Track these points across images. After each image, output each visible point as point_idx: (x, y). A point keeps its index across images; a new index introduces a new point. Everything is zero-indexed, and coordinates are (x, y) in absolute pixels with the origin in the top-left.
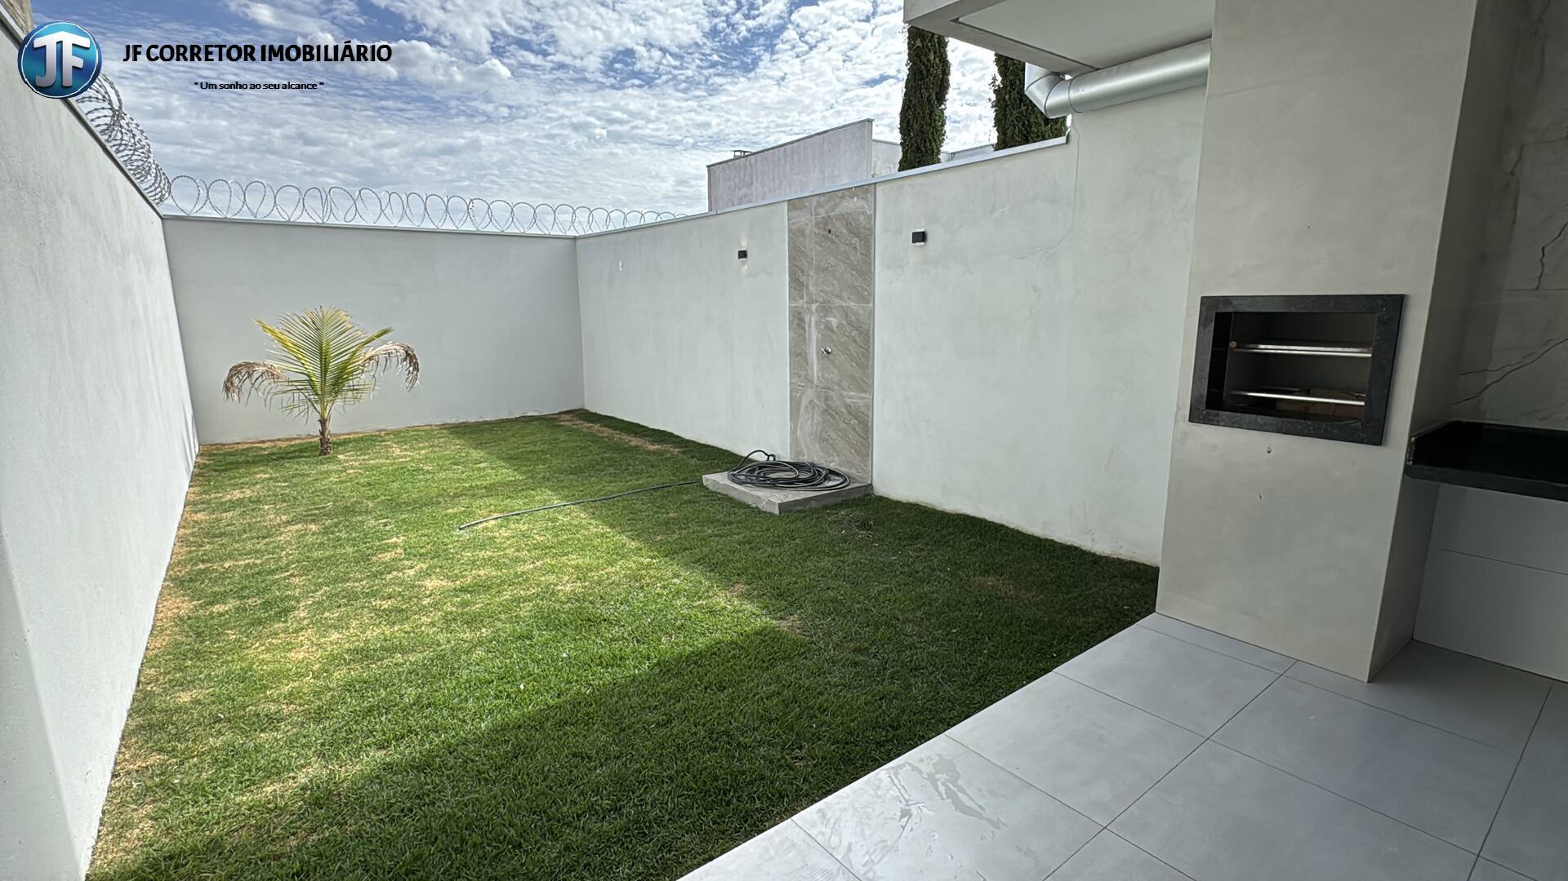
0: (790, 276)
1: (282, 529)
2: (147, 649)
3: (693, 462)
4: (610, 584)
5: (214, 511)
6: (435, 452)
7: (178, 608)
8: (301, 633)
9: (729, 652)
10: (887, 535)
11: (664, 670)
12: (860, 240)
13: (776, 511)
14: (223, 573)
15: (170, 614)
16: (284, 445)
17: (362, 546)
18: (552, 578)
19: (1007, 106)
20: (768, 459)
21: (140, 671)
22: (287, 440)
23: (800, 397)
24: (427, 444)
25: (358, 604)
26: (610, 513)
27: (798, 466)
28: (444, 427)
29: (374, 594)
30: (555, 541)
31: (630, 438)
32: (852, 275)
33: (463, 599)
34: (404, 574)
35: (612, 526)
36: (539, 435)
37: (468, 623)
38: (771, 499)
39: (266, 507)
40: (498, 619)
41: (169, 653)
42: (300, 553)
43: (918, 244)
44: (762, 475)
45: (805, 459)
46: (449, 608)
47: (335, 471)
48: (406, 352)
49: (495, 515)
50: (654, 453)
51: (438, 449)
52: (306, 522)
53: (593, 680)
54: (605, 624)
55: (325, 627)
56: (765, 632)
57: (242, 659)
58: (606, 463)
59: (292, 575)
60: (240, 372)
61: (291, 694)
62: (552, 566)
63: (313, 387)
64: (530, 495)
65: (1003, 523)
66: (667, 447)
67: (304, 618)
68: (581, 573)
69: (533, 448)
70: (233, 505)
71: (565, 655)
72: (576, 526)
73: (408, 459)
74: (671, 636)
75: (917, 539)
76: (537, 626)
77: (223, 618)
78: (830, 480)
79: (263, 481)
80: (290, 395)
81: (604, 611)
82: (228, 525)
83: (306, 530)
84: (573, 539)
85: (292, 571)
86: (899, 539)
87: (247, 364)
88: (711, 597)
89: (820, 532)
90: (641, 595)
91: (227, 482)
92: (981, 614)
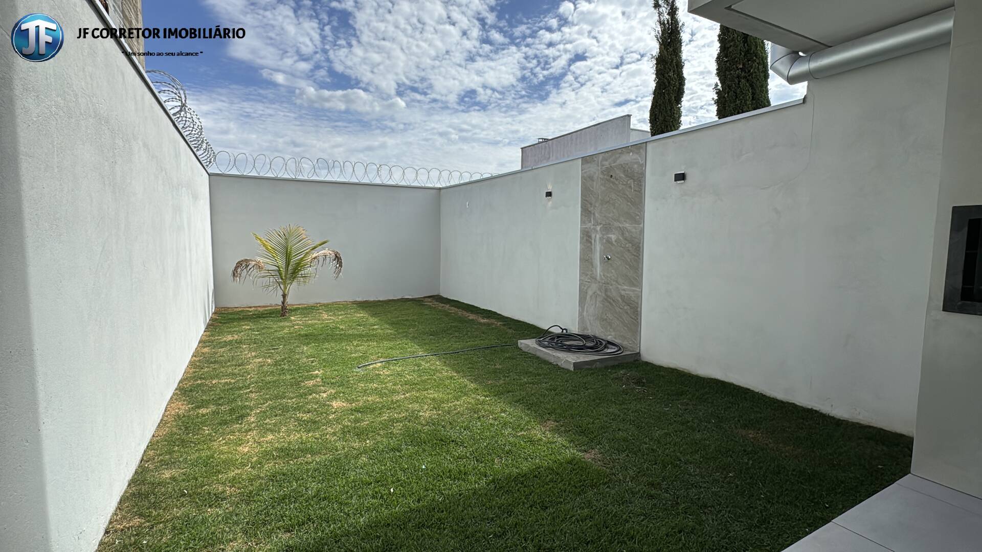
0: (581, 207)
1: (251, 361)
2: (153, 436)
3: (510, 331)
4: (457, 414)
5: (215, 347)
6: (348, 318)
7: (179, 409)
8: (249, 433)
9: (548, 476)
10: (658, 391)
11: (498, 487)
12: (634, 181)
13: (572, 369)
14: (211, 387)
15: (173, 413)
16: (261, 309)
17: (297, 376)
18: (416, 406)
19: (726, 101)
20: (562, 331)
21: (145, 451)
22: (264, 307)
23: (586, 290)
24: (343, 313)
25: (288, 415)
26: (456, 362)
27: (586, 337)
28: (355, 303)
29: (298, 408)
30: (419, 379)
31: (468, 314)
32: (627, 205)
33: (356, 416)
34: (320, 396)
35: (458, 372)
36: (412, 310)
37: (357, 435)
38: (568, 359)
39: (245, 346)
40: (379, 434)
41: (166, 441)
42: (258, 377)
43: (678, 182)
44: (559, 342)
45: (589, 332)
46: (346, 423)
47: (288, 327)
48: (336, 255)
49: (382, 360)
50: (484, 324)
51: (349, 316)
52: (265, 357)
53: (444, 490)
54: (452, 445)
55: (264, 430)
56: (575, 462)
57: (209, 448)
58: (453, 329)
59: (251, 392)
60: (242, 264)
61: (234, 478)
62: (417, 397)
63: (280, 274)
64: (404, 348)
65: (749, 387)
66: (493, 321)
67: (253, 422)
68: (437, 404)
69: (407, 318)
70: (226, 344)
71: (424, 467)
72: (433, 370)
73: (331, 321)
74: (501, 458)
75: (681, 395)
76: (405, 442)
77: (204, 418)
78: (608, 348)
79: (245, 331)
80: (267, 279)
81: (453, 434)
82: (221, 356)
83: (264, 362)
84: (431, 379)
85: (251, 389)
86: (668, 394)
87: (246, 260)
88: (530, 429)
89: (606, 386)
90: (479, 424)
91: (225, 330)
92: (751, 462)
